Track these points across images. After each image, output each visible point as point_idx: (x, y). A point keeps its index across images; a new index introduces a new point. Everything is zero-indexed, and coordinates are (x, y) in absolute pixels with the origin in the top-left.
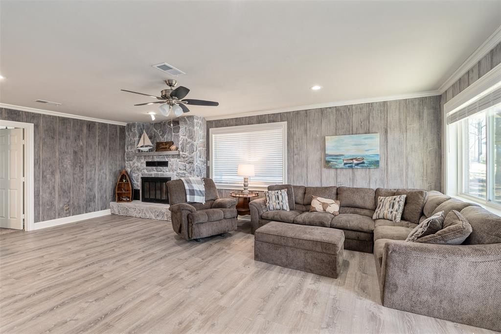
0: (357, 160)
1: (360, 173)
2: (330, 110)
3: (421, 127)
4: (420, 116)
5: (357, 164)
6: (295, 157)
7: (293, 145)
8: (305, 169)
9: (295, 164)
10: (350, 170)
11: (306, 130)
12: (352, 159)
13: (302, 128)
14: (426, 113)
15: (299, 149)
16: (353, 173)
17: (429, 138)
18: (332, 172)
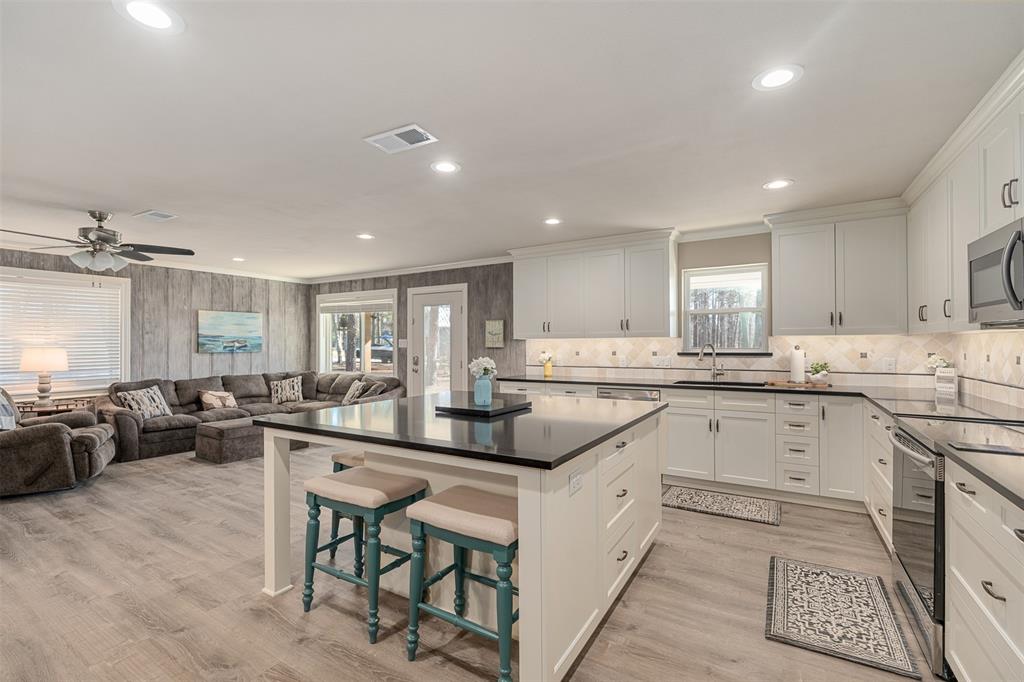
0: (239, 343)
1: (241, 357)
2: (204, 276)
3: (296, 311)
4: (296, 301)
5: (239, 348)
6: (146, 336)
7: (143, 318)
8: (164, 356)
9: (146, 347)
10: (229, 356)
11: (166, 298)
12: (233, 342)
13: (160, 294)
14: (300, 298)
15: (153, 324)
16: (233, 357)
17: (303, 323)
18: (207, 358)
